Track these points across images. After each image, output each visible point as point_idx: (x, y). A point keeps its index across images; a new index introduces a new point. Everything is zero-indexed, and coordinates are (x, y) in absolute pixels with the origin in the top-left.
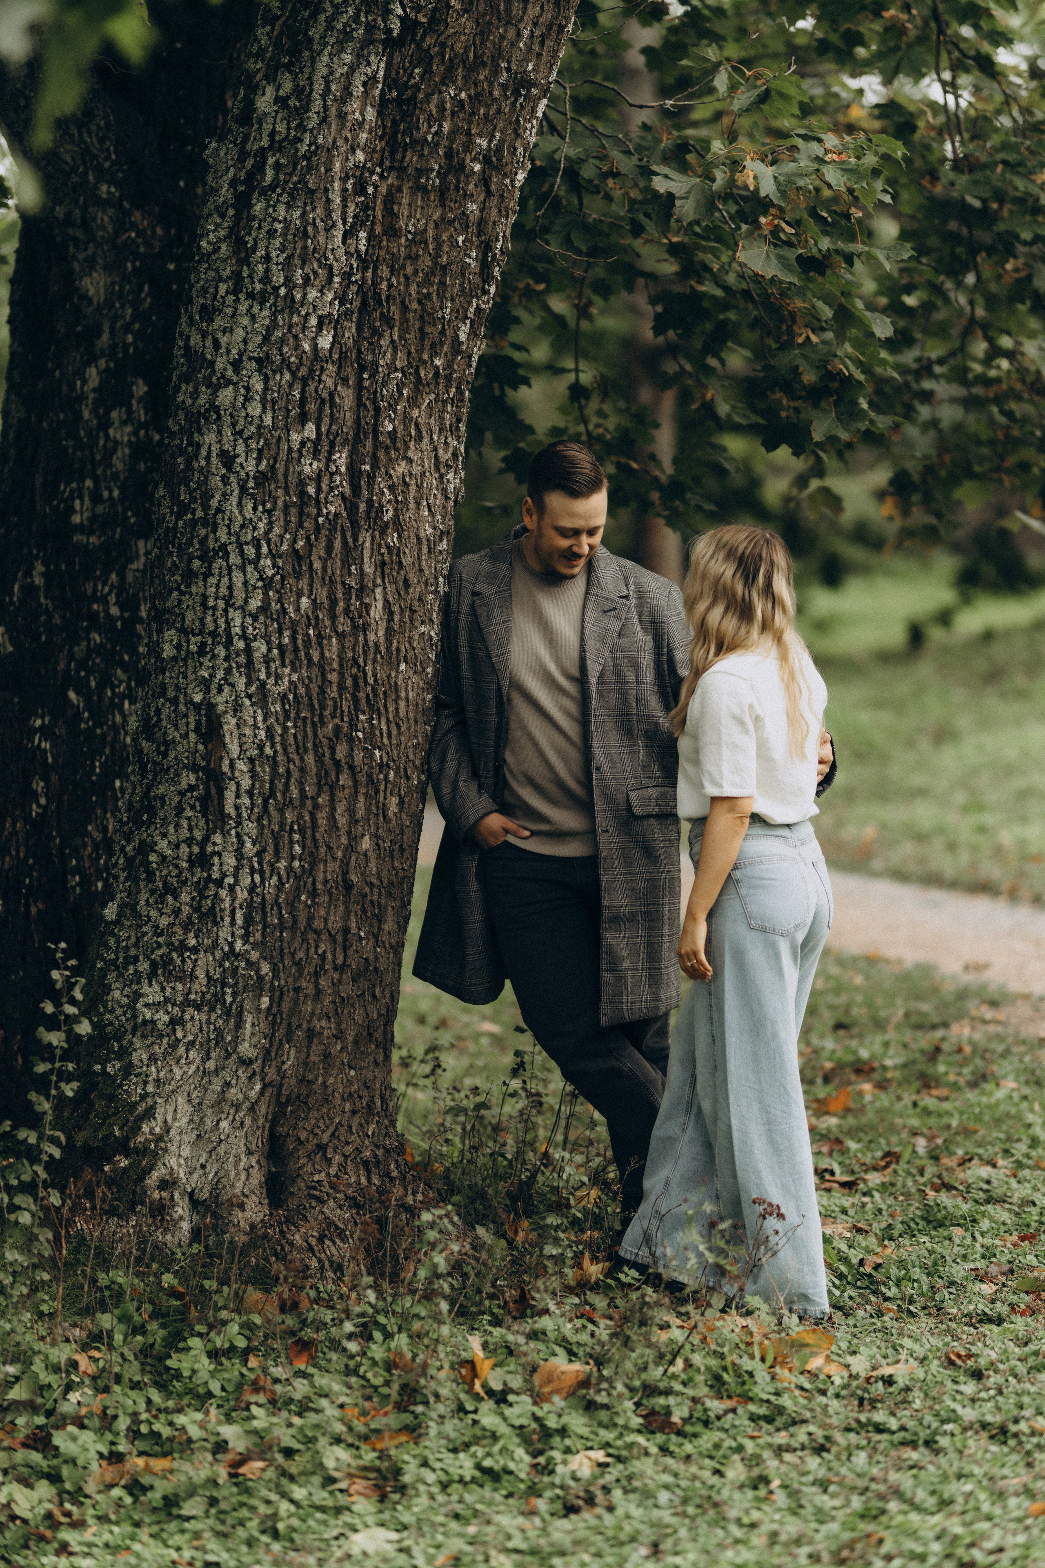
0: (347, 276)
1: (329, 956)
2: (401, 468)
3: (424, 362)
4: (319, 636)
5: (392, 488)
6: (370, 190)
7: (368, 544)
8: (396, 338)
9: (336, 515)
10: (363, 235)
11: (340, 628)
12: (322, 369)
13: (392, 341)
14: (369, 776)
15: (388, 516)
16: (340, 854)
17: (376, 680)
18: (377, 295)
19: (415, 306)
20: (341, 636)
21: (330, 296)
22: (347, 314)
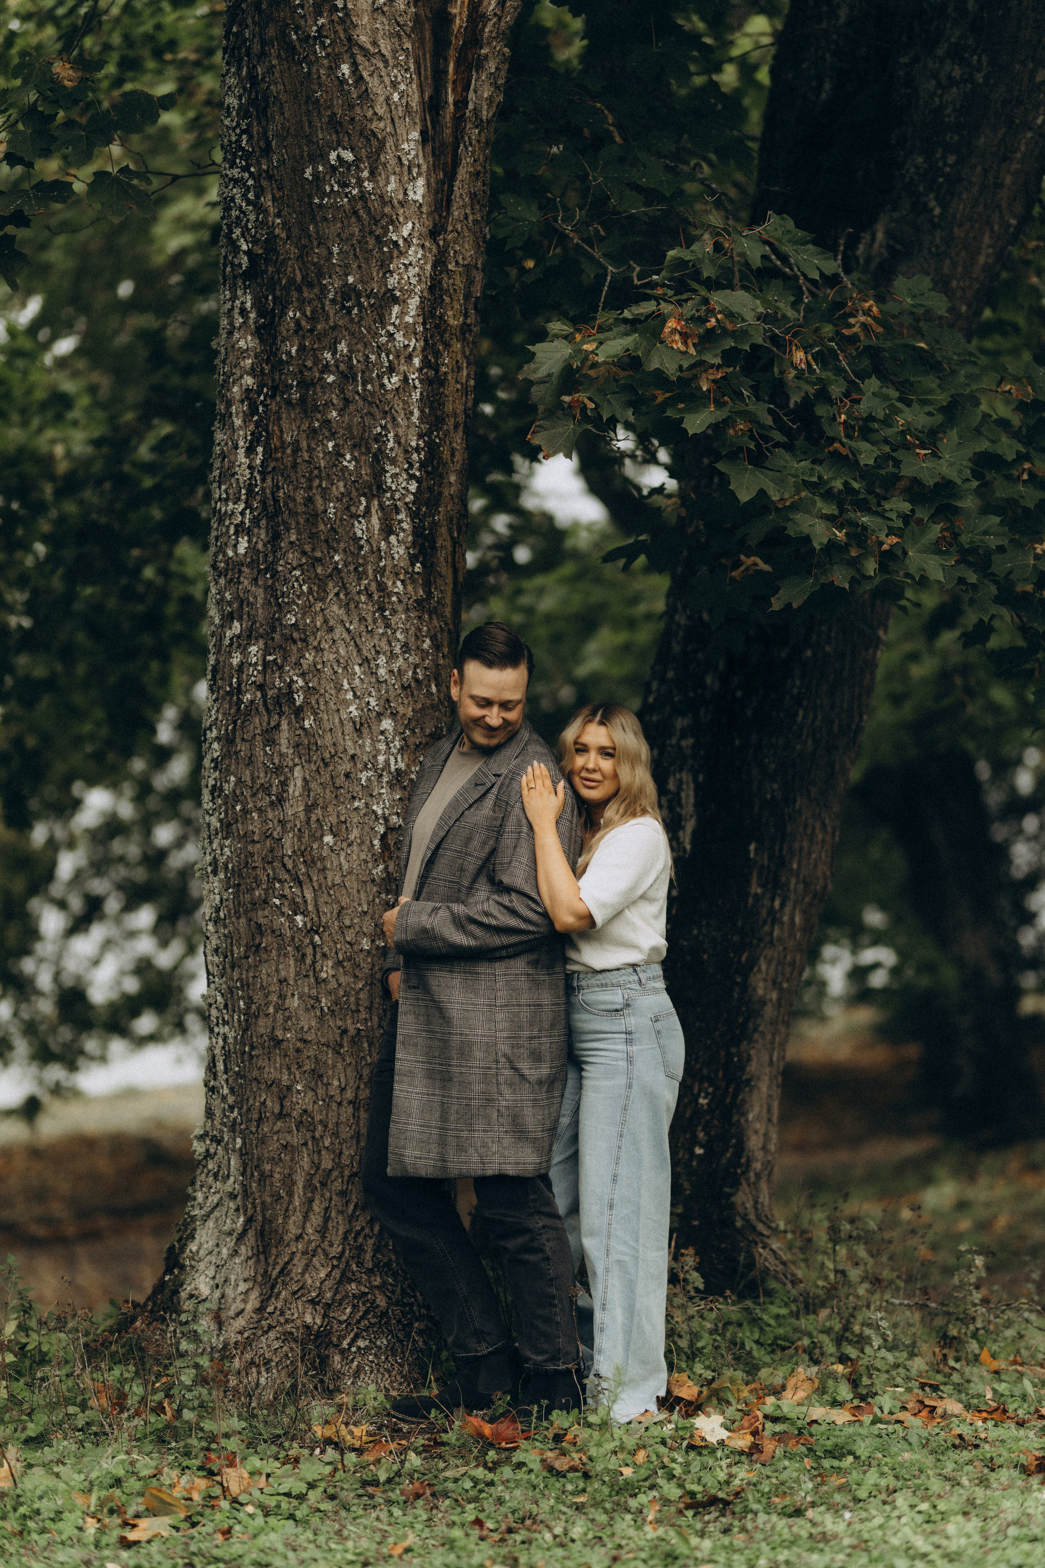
0: (250, 488)
1: (269, 1103)
2: (309, 657)
3: (319, 560)
4: (245, 811)
5: (303, 675)
6: (261, 409)
7: (284, 726)
8: (293, 538)
9: (252, 702)
10: (260, 449)
11: (259, 804)
12: (240, 572)
13: (291, 543)
14: (293, 938)
15: (299, 699)
16: (271, 1010)
17: (294, 852)
18: (276, 501)
19: (301, 509)
20: (260, 811)
21: (242, 506)
22: (255, 521)
